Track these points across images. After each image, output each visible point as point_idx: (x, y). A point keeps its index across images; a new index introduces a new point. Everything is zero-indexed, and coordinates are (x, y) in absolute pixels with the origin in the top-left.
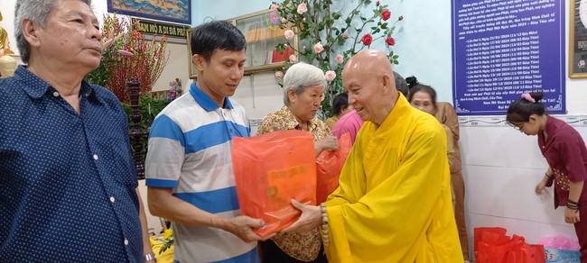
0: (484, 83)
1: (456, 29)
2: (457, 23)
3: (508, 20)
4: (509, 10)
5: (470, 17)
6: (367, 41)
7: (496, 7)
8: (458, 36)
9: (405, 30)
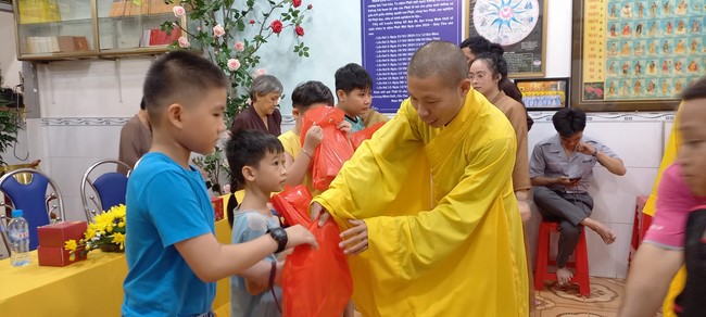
0: (392, 80)
1: (366, 24)
2: (367, 18)
3: (413, 19)
4: (415, 9)
5: (379, 13)
6: (277, 28)
7: (403, 6)
8: (367, 32)
9: (314, 21)
